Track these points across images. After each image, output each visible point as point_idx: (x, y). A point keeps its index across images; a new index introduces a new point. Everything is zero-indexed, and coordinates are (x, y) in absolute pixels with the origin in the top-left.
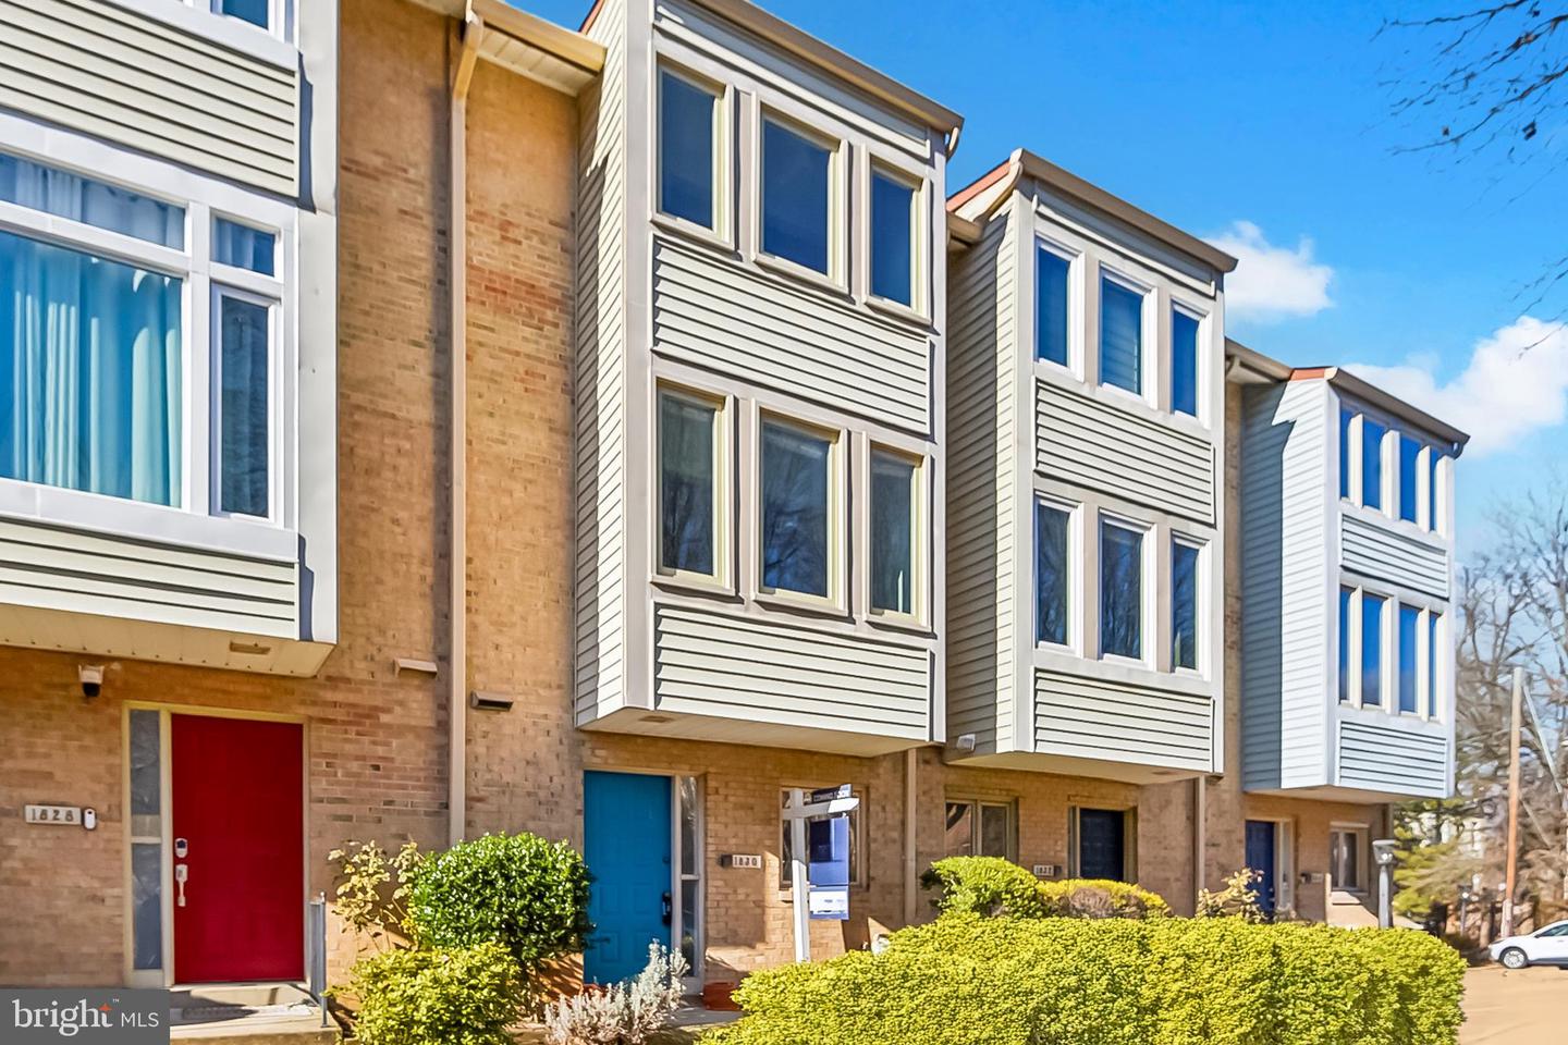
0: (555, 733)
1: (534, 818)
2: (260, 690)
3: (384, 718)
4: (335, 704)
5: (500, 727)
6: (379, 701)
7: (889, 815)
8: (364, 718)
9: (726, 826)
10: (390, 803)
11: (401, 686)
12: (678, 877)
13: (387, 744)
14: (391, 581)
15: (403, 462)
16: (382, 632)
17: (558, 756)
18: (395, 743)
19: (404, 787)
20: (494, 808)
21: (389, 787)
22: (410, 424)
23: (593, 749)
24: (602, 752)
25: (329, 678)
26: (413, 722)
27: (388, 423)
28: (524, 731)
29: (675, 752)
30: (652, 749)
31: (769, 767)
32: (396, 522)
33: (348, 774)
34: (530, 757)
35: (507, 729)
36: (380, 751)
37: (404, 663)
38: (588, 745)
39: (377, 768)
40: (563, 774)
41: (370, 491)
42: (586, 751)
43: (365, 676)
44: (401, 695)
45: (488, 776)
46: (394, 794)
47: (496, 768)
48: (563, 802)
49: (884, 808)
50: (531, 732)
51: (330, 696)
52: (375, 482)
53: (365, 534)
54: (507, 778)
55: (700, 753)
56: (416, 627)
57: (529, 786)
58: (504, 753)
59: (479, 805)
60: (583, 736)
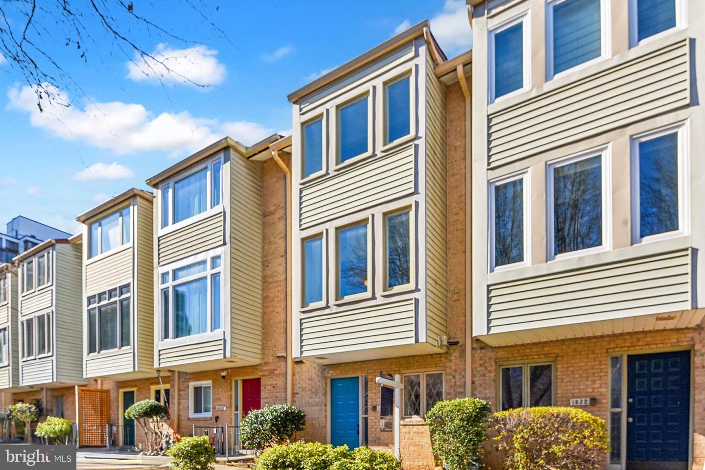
0: (317, 368)
1: (311, 398)
2: (252, 370)
3: (276, 372)
4: (266, 370)
5: (302, 368)
6: (274, 368)
7: (458, 380)
8: (272, 372)
9: (375, 394)
10: (277, 397)
11: (279, 362)
12: (361, 416)
13: (276, 380)
14: (277, 331)
15: (279, 294)
16: (275, 346)
17: (318, 376)
18: (278, 379)
19: (280, 392)
20: (300, 396)
21: (276, 392)
22: (281, 281)
23: (328, 371)
24: (331, 372)
25: (265, 363)
26: (282, 372)
27: (276, 284)
28: (309, 369)
29: (356, 367)
30: (348, 368)
31: (394, 366)
32: (278, 313)
33: (268, 390)
34: (310, 377)
35: (304, 370)
36: (275, 382)
37: (278, 355)
38: (327, 370)
39: (274, 387)
40: (319, 381)
41: (272, 306)
42: (326, 372)
43: (271, 361)
44: (279, 365)
45: (299, 386)
46: (278, 395)
47: (301, 383)
48: (319, 391)
49: (454, 377)
50: (310, 369)
51: (265, 368)
52: (273, 303)
53: (272, 319)
54: (304, 385)
55: (365, 366)
56: (283, 343)
57: (310, 387)
58: (303, 377)
59: (297, 396)
60: (326, 367)
